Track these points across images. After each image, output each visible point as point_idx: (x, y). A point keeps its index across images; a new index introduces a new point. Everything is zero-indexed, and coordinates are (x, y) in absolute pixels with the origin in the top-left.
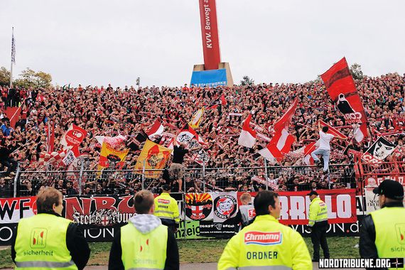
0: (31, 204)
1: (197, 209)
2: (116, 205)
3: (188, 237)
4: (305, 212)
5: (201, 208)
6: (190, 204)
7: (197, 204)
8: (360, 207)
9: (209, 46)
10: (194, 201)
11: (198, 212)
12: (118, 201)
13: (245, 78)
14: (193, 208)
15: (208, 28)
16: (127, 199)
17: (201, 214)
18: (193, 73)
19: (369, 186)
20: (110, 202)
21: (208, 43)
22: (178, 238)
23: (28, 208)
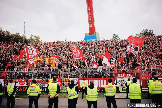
0: (18, 81)
1: (66, 83)
2: (42, 82)
3: (63, 92)
4: (98, 85)
5: (67, 83)
6: (64, 82)
7: (66, 82)
8: (115, 83)
9: (91, 26)
10: (65, 81)
11: (66, 84)
12: (43, 80)
13: (114, 35)
14: (65, 83)
15: (90, 20)
16: (46, 80)
17: (67, 85)
18: (85, 36)
19: (118, 77)
20: (41, 81)
21: (91, 25)
22: (60, 92)
23: (17, 82)
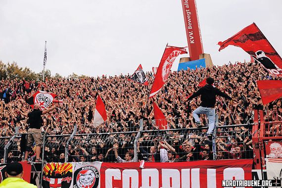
1: (57, 182)
10: (53, 173)
11: (55, 186)
14: (53, 182)
15: (190, 28)
21: (192, 40)
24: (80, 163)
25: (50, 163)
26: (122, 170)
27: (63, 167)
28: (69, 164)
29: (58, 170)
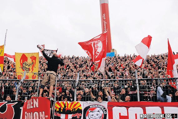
1: (67, 117)
5: (70, 117)
24: (87, 102)
25: (60, 102)
26: (127, 108)
27: (73, 105)
28: (78, 103)
29: (68, 107)
